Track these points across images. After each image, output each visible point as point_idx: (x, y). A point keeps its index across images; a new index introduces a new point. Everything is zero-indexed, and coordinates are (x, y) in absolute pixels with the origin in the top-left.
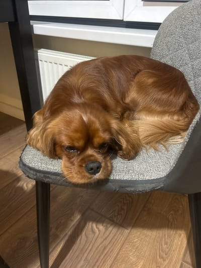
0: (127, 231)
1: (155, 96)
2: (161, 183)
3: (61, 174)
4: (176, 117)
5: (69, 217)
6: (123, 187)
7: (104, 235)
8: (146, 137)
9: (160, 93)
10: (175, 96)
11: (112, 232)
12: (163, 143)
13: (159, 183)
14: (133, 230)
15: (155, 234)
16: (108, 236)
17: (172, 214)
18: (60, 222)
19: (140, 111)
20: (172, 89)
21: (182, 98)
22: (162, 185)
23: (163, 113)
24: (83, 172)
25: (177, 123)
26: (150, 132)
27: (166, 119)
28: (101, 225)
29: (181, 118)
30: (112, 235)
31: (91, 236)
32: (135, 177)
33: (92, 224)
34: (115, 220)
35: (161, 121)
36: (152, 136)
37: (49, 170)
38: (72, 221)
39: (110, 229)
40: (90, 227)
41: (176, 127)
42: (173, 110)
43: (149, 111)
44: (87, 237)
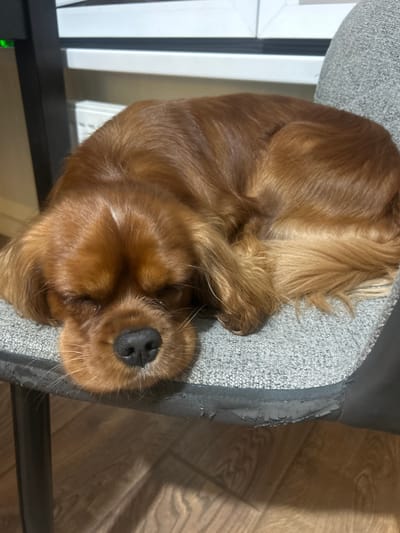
0: (255, 514)
1: (320, 182)
2: (332, 401)
3: (55, 363)
4: (374, 234)
5: (121, 471)
6: (225, 409)
7: (199, 520)
8: (301, 277)
9: (333, 173)
10: (368, 180)
11: (219, 516)
12: (342, 295)
13: (328, 398)
14: (269, 512)
15: (323, 525)
16: (209, 524)
17: (366, 476)
18: (100, 484)
19: (285, 218)
20: (363, 163)
21: (388, 185)
22: (336, 407)
23: (342, 222)
24: (108, 358)
25: (379, 246)
26: (310, 267)
27: (351, 237)
28: (194, 495)
29: (387, 236)
30: (219, 522)
31: (167, 522)
32: (260, 382)
33: (174, 490)
34: (229, 482)
35: (337, 242)
36: (316, 278)
37: (29, 354)
38: (127, 481)
39: (216, 505)
40: (168, 498)
41: (376, 258)
42: (366, 214)
43: (308, 217)
44: (159, 525)
